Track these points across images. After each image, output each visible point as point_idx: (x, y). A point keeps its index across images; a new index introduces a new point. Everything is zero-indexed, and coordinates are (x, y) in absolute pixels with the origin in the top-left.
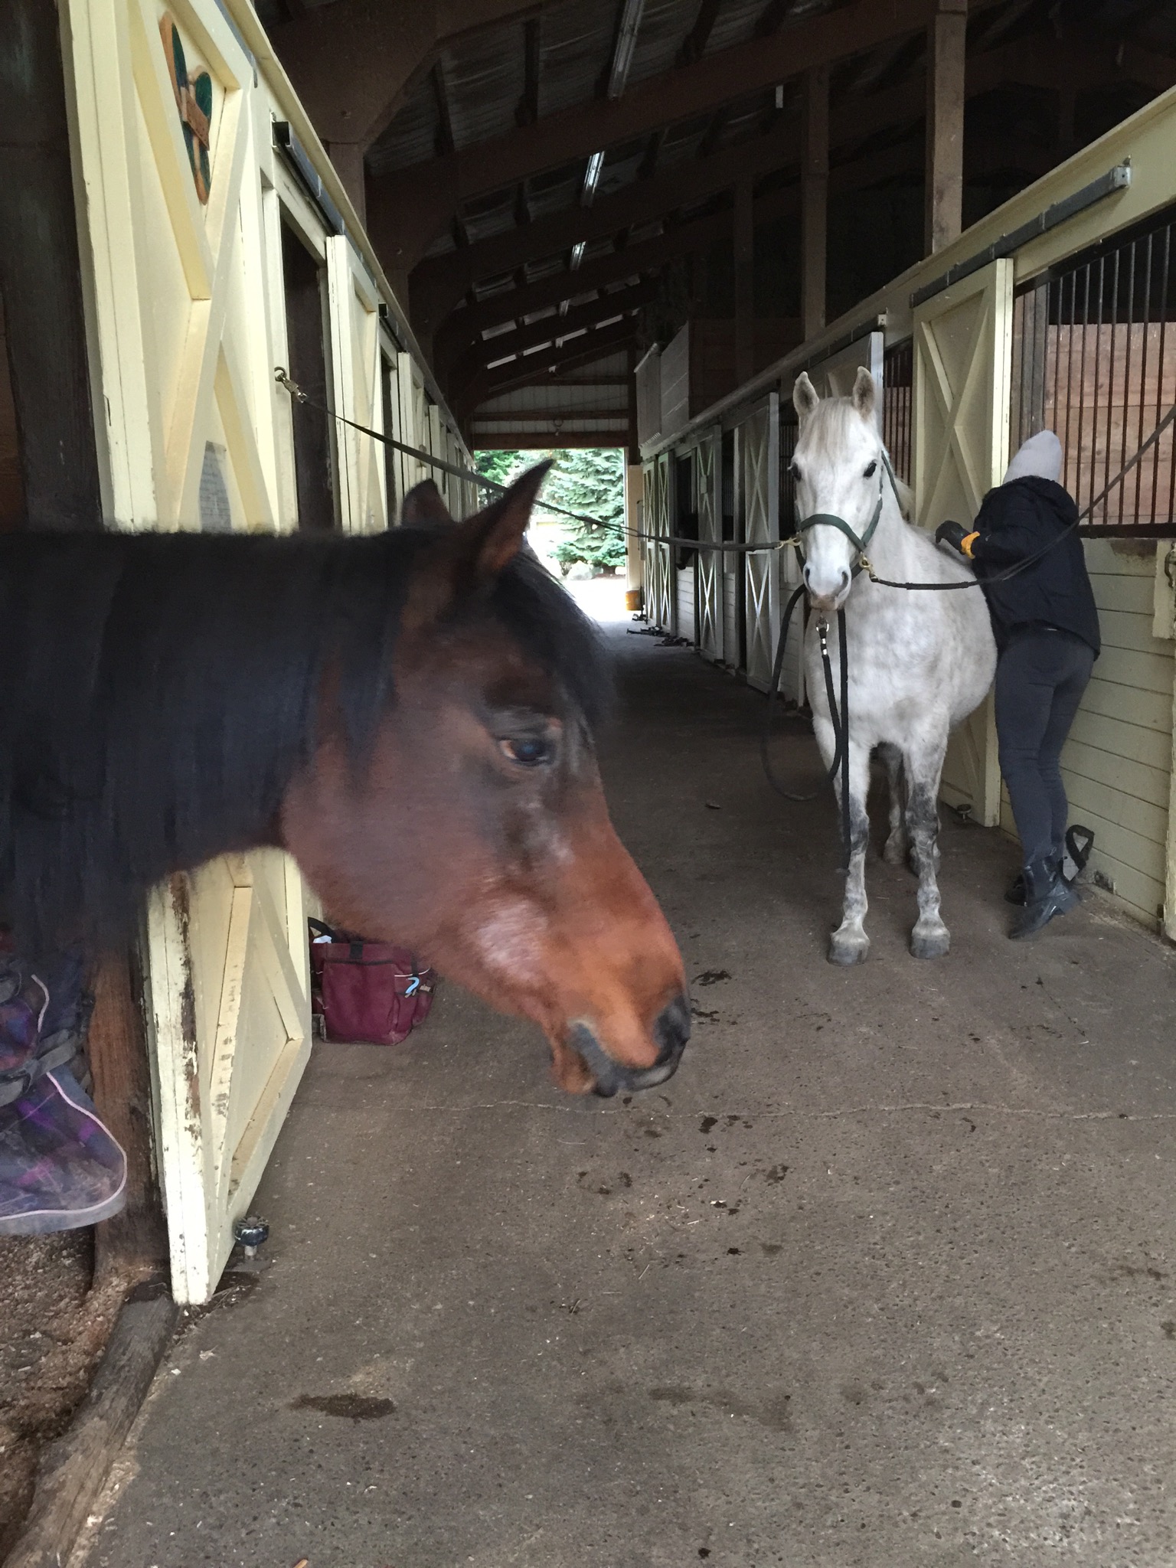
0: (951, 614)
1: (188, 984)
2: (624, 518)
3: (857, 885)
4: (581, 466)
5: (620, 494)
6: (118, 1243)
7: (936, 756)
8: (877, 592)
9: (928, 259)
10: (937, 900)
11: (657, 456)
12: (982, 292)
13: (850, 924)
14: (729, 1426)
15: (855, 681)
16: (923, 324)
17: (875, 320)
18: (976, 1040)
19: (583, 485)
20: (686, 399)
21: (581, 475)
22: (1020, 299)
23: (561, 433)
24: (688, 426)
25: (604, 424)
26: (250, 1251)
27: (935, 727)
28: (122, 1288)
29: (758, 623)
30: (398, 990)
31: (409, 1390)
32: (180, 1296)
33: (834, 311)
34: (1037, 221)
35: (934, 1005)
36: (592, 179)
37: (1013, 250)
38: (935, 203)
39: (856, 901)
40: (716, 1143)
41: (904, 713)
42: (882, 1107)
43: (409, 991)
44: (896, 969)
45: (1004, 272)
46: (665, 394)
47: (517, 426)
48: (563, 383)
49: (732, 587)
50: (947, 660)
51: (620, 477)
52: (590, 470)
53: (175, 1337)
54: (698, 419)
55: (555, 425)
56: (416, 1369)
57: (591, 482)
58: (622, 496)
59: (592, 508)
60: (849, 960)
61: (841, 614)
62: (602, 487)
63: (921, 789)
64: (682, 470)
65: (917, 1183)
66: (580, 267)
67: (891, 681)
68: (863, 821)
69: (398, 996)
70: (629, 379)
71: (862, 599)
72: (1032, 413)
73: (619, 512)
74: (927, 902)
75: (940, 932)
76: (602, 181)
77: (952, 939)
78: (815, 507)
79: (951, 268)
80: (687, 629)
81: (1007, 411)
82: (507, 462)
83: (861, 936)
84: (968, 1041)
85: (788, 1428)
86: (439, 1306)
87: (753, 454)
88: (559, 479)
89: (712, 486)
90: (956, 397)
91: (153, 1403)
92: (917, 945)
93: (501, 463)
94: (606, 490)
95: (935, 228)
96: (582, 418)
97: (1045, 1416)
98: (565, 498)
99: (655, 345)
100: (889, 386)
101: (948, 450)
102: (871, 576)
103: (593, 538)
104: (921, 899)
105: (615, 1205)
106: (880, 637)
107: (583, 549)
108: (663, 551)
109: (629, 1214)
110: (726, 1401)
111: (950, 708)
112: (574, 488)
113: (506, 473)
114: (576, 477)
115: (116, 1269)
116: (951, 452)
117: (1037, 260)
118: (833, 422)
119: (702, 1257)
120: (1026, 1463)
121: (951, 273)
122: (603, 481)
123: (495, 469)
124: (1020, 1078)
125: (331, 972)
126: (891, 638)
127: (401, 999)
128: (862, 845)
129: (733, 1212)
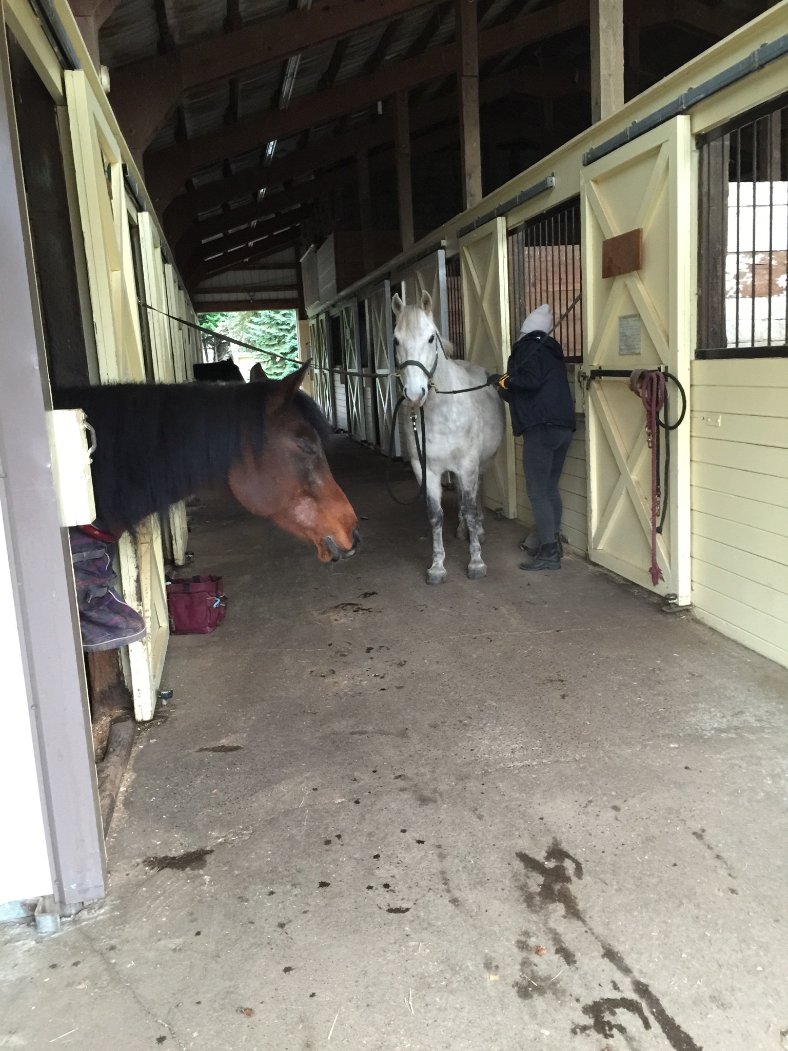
0: (477, 405)
1: (138, 576)
2: (298, 352)
3: (439, 544)
4: (267, 320)
5: (294, 338)
6: (105, 702)
7: (473, 477)
8: (438, 398)
9: (465, 212)
10: (479, 550)
11: (318, 315)
12: (492, 233)
13: (437, 564)
14: (383, 738)
15: (430, 441)
16: (464, 248)
17: (440, 243)
18: (496, 609)
19: (268, 333)
20: (334, 281)
21: (267, 326)
22: (510, 238)
23: (254, 301)
24: (337, 297)
25: (281, 295)
26: (164, 702)
27: (471, 461)
28: (108, 720)
29: (385, 416)
30: (209, 605)
31: (247, 743)
32: (139, 717)
33: (418, 237)
34: (514, 199)
35: (478, 597)
36: (270, 151)
37: (505, 213)
38: (467, 181)
39: (439, 553)
40: (373, 656)
41: (456, 455)
42: (450, 637)
43: (215, 606)
44: (460, 584)
45: (501, 224)
46: (320, 277)
47: (225, 297)
48: (254, 268)
49: (369, 395)
50: (475, 427)
51: (294, 327)
52: (273, 323)
53: (137, 737)
54: (343, 293)
55: (251, 296)
56: (248, 736)
57: (274, 331)
58: (296, 339)
59: (276, 348)
60: (437, 582)
61: (422, 409)
62: (282, 334)
63: (468, 493)
64: (334, 324)
65: (465, 661)
66: (264, 198)
67: (448, 441)
68: (440, 512)
69: (210, 608)
70: (297, 266)
71: (431, 402)
72: (520, 299)
73: (294, 349)
74: (474, 551)
75: (481, 565)
76: (277, 151)
77: (487, 569)
78: (407, 357)
79: (477, 219)
80: (343, 422)
81: (507, 297)
82: (216, 318)
83: (442, 570)
84: (492, 610)
85: (408, 737)
86: (254, 718)
87: (377, 315)
88: (253, 329)
89: (354, 335)
90: (483, 288)
91: (134, 757)
92: (471, 573)
93: (212, 319)
94: (284, 336)
95: (468, 195)
96: (267, 291)
97: (510, 724)
98: (257, 342)
99: (312, 246)
100: (449, 275)
101: (480, 318)
102: (436, 390)
103: (277, 367)
104: (472, 551)
105: (330, 680)
106: (441, 419)
107: (271, 375)
108: (325, 374)
109: (336, 682)
110: (382, 733)
111: (479, 452)
112: (263, 334)
113: (217, 326)
114: (263, 328)
115: (104, 713)
116: (482, 319)
117: (519, 218)
118: (412, 317)
119: (369, 692)
120: (501, 737)
121: (477, 221)
122: (281, 330)
123: (207, 323)
124: (514, 622)
125: (174, 599)
126: (446, 419)
127: (211, 609)
128: (440, 523)
129: (382, 678)
